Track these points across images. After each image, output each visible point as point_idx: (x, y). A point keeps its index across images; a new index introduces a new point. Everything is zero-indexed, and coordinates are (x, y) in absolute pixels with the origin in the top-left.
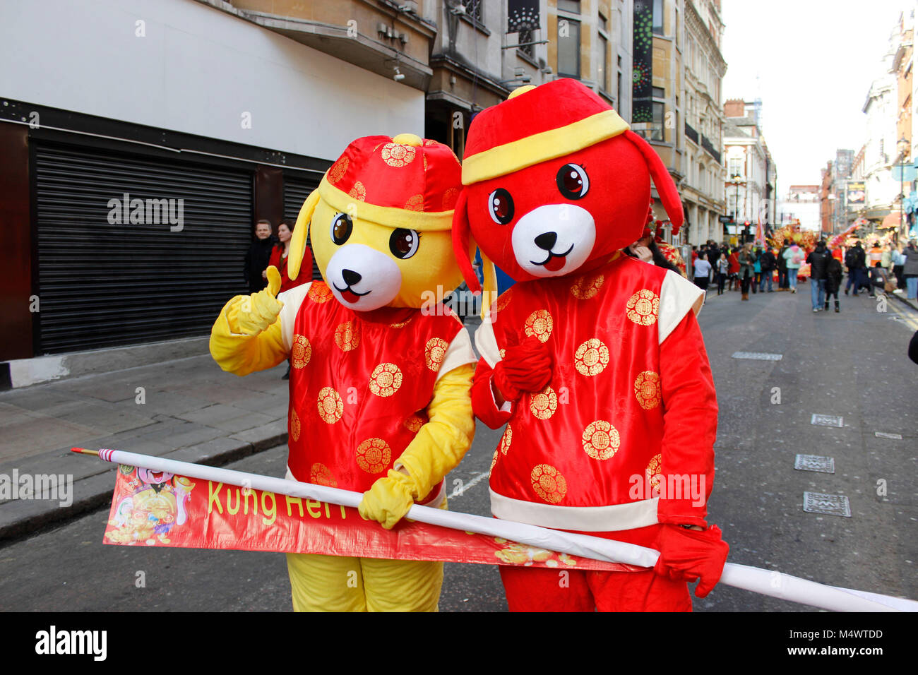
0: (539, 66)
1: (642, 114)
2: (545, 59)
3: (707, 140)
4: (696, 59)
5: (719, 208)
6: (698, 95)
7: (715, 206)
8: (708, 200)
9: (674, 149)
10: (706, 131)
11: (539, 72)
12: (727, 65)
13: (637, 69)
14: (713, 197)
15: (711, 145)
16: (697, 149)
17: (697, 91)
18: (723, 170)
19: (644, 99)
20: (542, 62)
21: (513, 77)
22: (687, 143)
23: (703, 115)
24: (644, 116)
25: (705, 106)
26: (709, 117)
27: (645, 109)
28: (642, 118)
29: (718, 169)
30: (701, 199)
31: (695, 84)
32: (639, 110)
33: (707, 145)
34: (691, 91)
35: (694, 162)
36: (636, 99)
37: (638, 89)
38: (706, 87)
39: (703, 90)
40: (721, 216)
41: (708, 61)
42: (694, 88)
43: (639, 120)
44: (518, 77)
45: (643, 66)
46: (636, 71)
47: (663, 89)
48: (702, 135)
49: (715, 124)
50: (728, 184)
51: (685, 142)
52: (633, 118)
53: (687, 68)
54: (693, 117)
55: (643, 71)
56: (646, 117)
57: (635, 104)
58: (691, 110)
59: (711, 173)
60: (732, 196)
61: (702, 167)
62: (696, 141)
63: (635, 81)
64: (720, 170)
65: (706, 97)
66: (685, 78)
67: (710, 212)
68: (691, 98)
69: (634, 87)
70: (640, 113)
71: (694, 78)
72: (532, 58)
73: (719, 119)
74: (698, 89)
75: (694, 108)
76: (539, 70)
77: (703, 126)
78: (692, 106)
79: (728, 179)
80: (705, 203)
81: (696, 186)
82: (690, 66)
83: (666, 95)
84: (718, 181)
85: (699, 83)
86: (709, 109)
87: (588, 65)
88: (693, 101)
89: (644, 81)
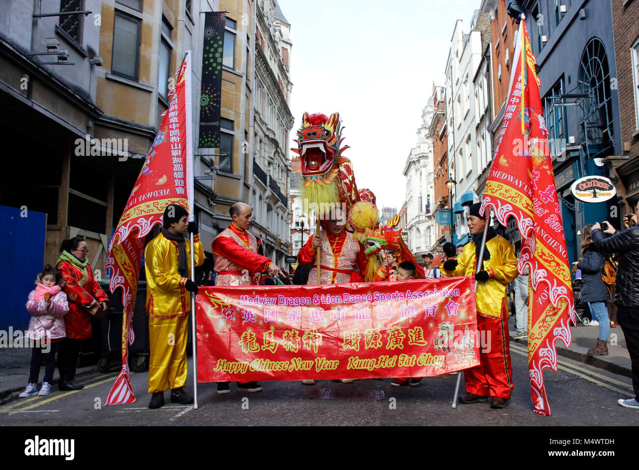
0: (86, 53)
1: (210, 139)
2: (96, 49)
3: (275, 182)
4: (266, 108)
5: (285, 248)
6: (266, 138)
7: (282, 246)
8: (275, 239)
9: (242, 181)
10: (274, 173)
11: (87, 60)
12: (293, 118)
13: (205, 93)
14: (280, 238)
15: (279, 188)
16: (265, 190)
17: (266, 136)
18: (288, 214)
19: (213, 124)
20: (91, 52)
21: (45, 50)
22: (255, 182)
23: (271, 158)
24: (211, 141)
25: (274, 151)
26: (276, 162)
27: (212, 135)
28: (209, 143)
29: (285, 212)
30: (268, 237)
31: (265, 129)
32: (207, 135)
33: (274, 186)
34: (260, 133)
35: (262, 201)
36: (203, 124)
37: (206, 114)
38: (274, 134)
39: (271, 136)
40: (287, 257)
41: (277, 111)
42: (263, 132)
43: (206, 145)
44: (52, 50)
45: (212, 91)
46: (204, 95)
47: (232, 122)
48: (270, 176)
49: (282, 171)
50: (293, 231)
51: (253, 181)
52: (200, 142)
53: (256, 112)
54: (262, 159)
55: (212, 96)
56: (214, 142)
57: (202, 129)
58: (260, 153)
59: (278, 215)
60: (296, 242)
61: (269, 209)
62: (265, 183)
63: (203, 105)
64: (286, 214)
65: (275, 142)
66: (255, 120)
67: (277, 251)
68: (261, 141)
69: (201, 111)
70: (207, 137)
71: (263, 123)
72: (79, 43)
73: (286, 166)
74: (267, 134)
75: (263, 150)
76: (87, 59)
77: (271, 168)
78: (261, 149)
79: (294, 226)
80: (272, 242)
81: (264, 224)
82: (260, 111)
83: (235, 128)
84: (284, 223)
85: (268, 129)
86: (277, 154)
87: (148, 67)
88: (263, 144)
89: (212, 106)
